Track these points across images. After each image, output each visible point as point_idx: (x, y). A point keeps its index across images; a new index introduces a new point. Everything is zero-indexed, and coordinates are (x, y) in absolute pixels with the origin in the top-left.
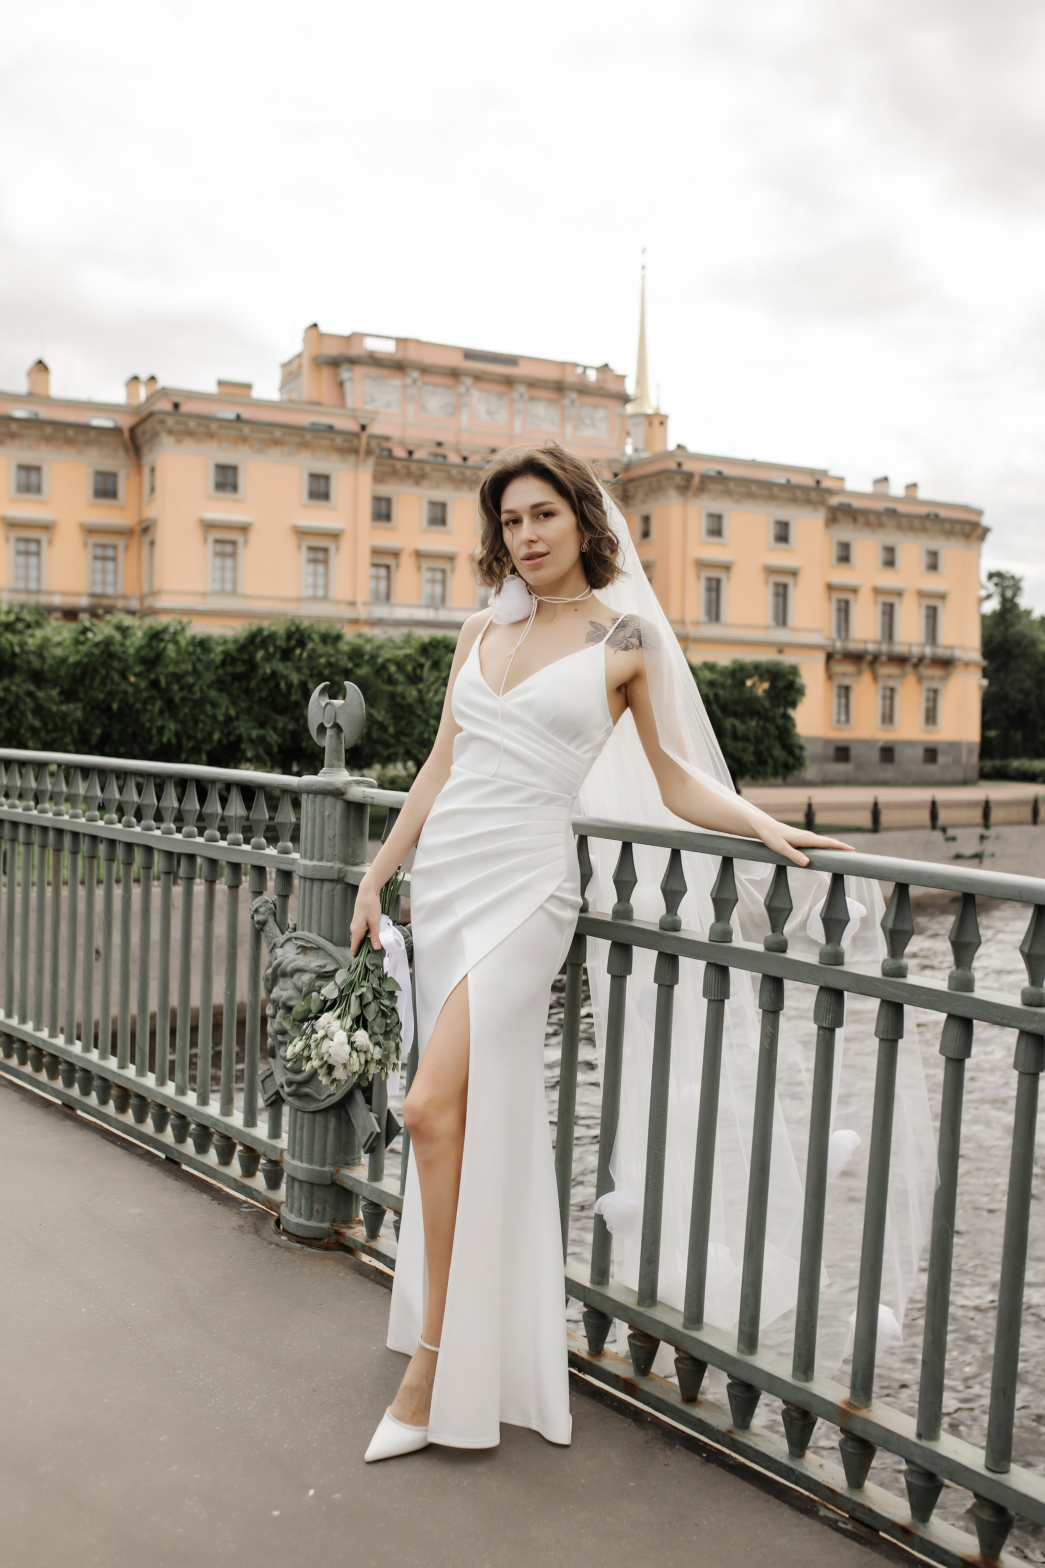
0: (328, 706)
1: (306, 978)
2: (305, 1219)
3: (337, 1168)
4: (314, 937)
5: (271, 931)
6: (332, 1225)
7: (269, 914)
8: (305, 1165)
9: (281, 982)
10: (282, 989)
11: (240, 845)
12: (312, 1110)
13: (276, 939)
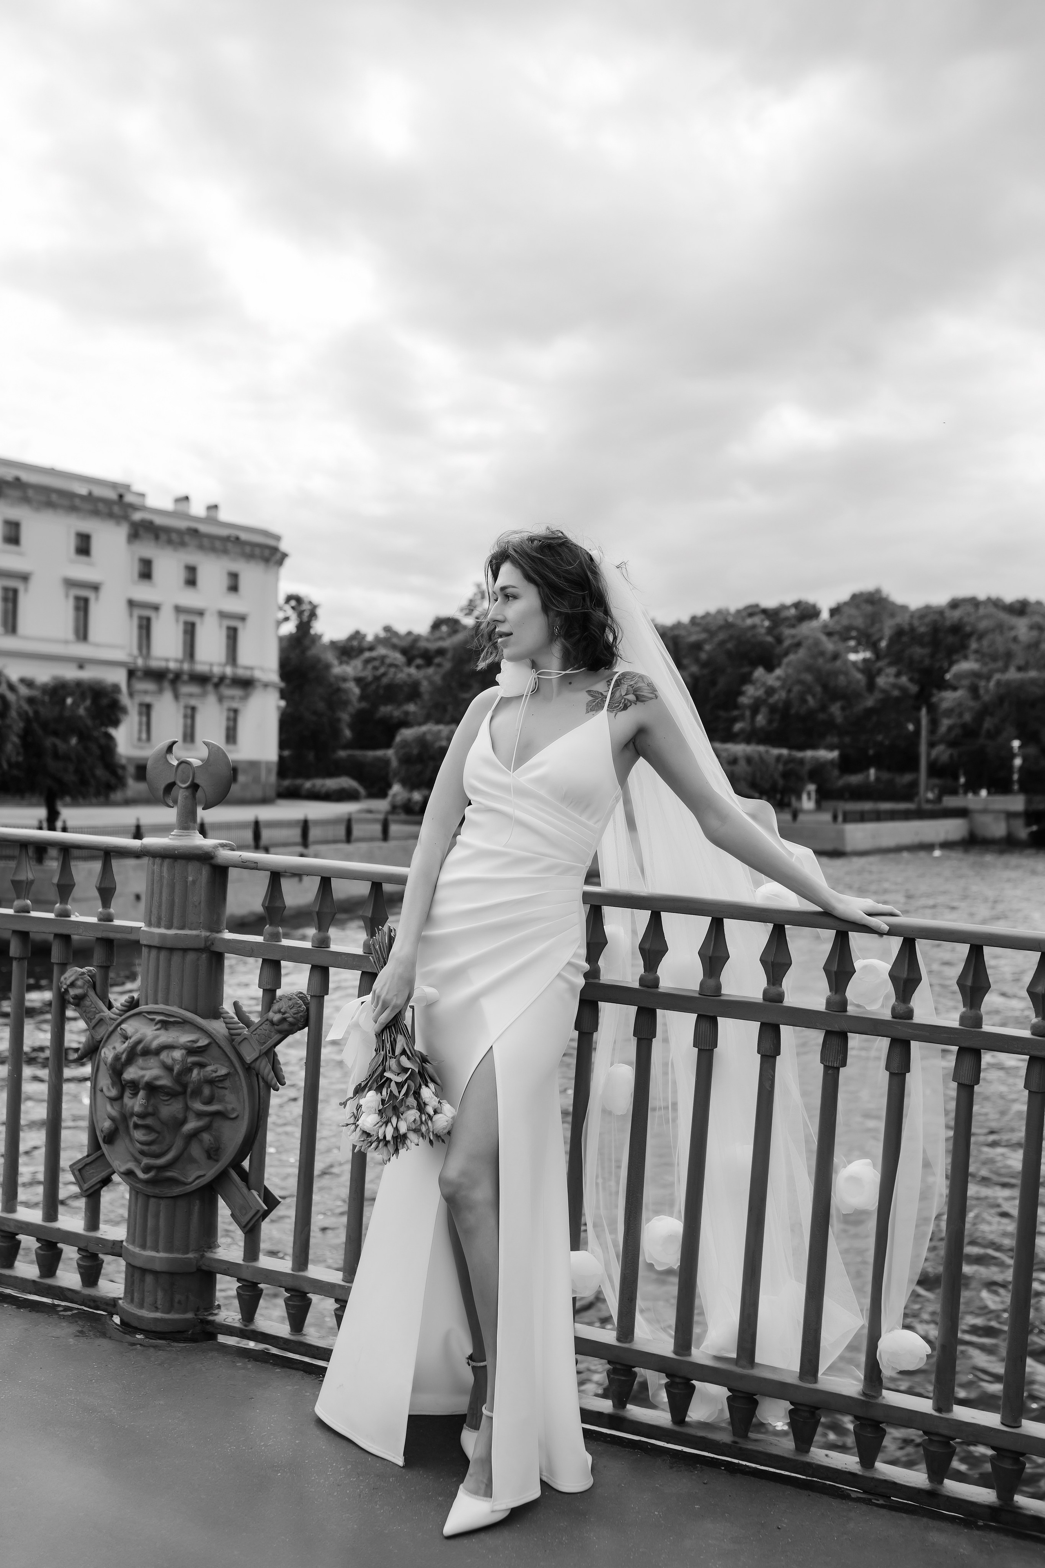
0: (183, 765)
1: (177, 1054)
2: (163, 1312)
3: (201, 1254)
4: (174, 1009)
5: (93, 1006)
6: (196, 1315)
7: (88, 987)
8: (162, 1255)
9: (140, 1061)
10: (142, 1069)
11: (29, 912)
12: (175, 1195)
13: (102, 1014)
